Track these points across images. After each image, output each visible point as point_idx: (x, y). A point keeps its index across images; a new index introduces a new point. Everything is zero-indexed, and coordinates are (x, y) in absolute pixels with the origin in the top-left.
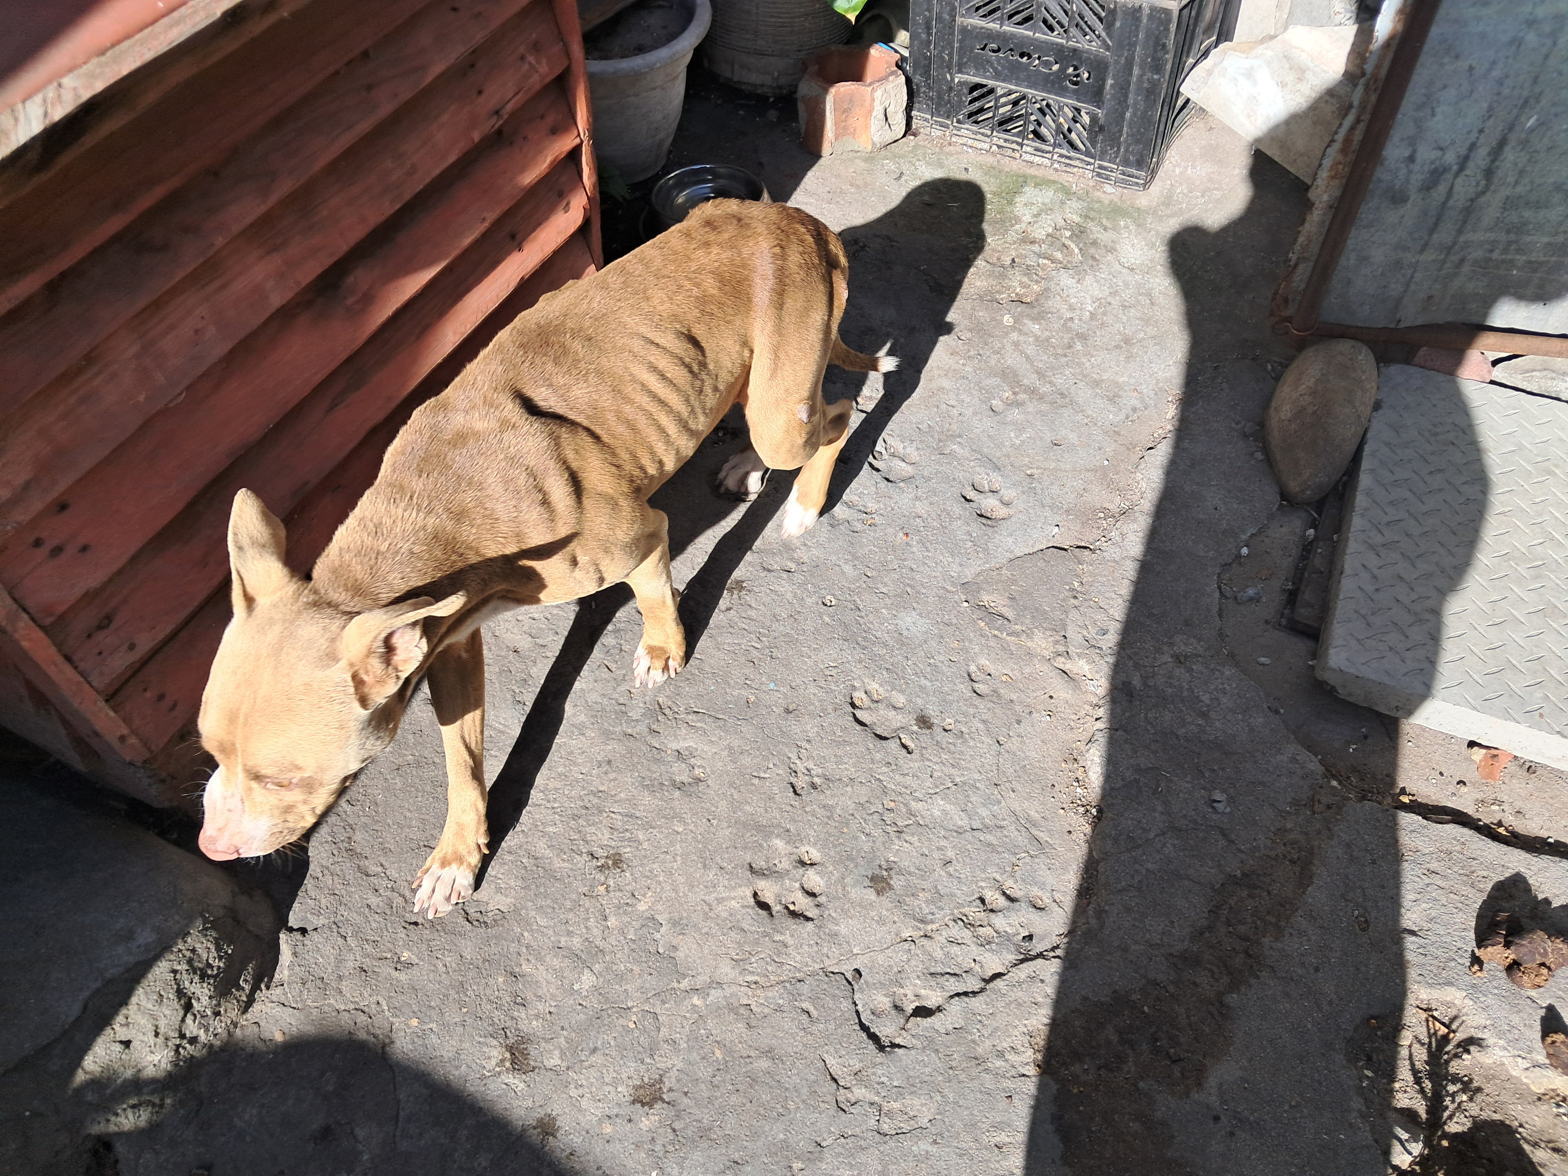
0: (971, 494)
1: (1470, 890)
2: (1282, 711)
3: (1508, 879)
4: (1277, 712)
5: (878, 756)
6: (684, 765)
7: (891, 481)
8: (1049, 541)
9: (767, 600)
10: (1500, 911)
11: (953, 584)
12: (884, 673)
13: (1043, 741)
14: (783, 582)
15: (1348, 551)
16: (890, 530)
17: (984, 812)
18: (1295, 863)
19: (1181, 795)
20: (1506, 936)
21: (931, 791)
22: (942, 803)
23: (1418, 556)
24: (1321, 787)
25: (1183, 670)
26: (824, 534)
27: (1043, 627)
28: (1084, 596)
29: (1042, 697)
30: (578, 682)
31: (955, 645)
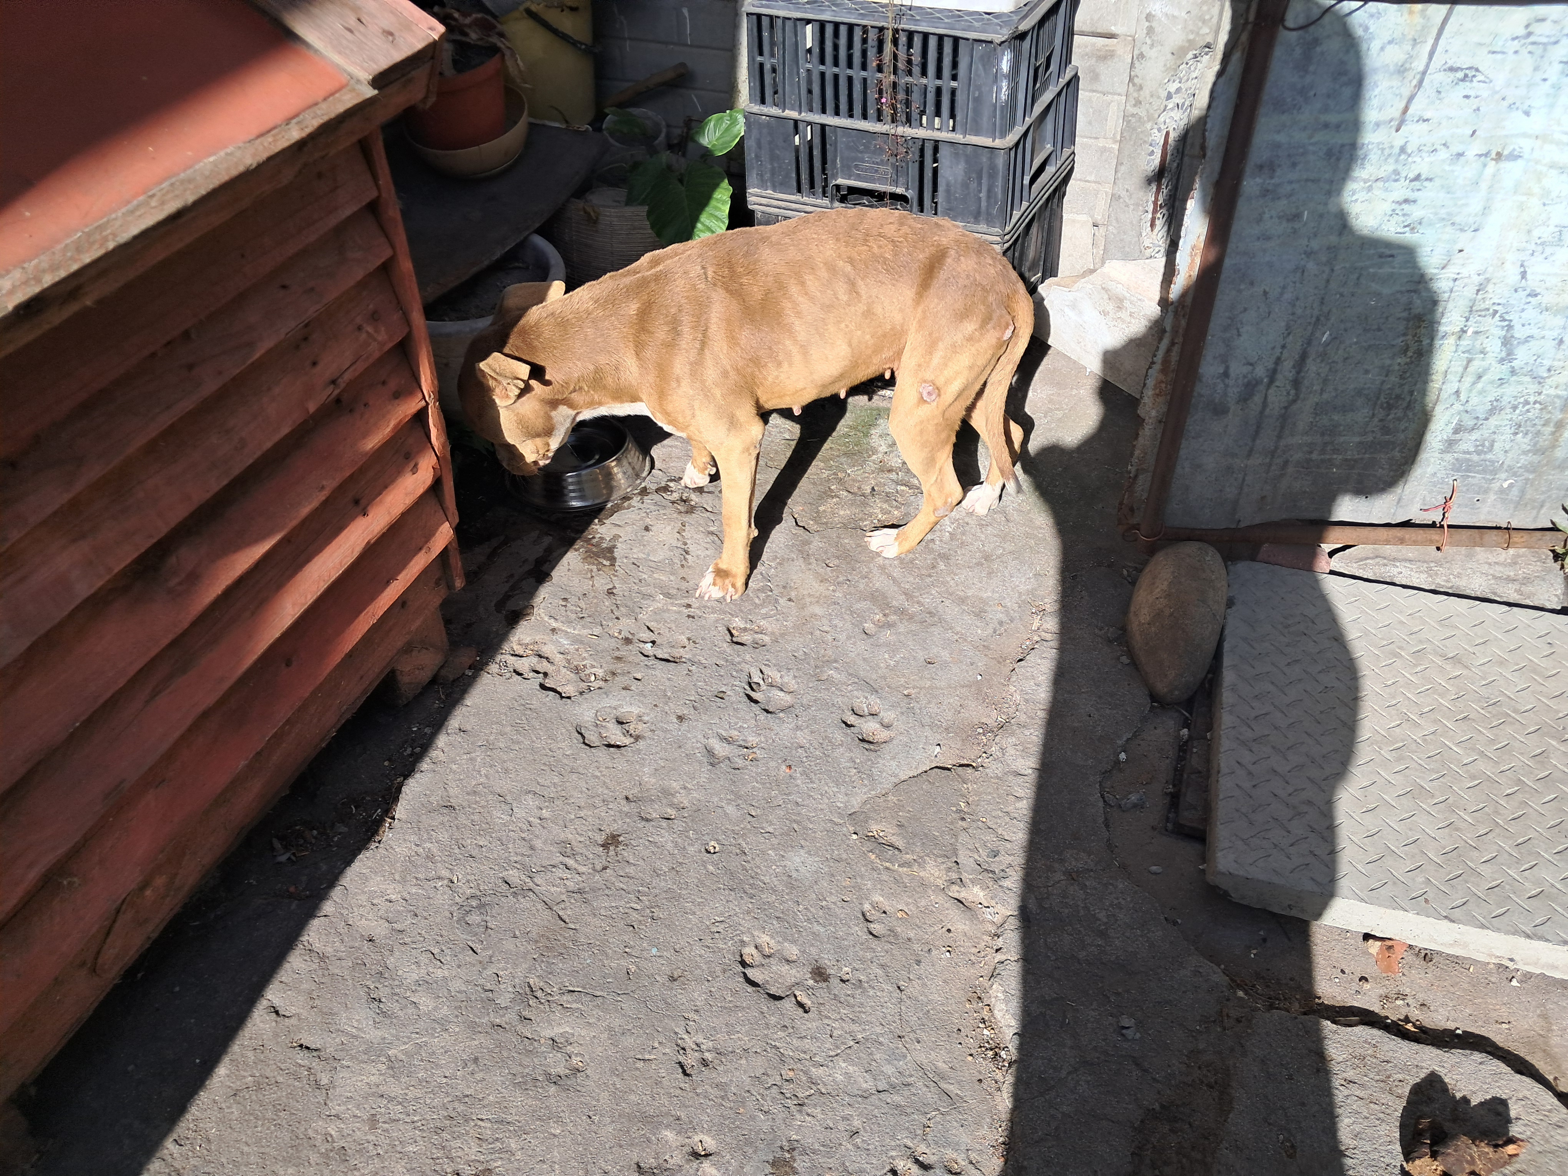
0: (851, 719)
1: (1389, 1097)
2: (1179, 921)
3: (1424, 1080)
4: (1175, 923)
5: (773, 1020)
6: (559, 1055)
7: (771, 713)
8: (932, 761)
9: (647, 853)
10: (1421, 1117)
11: (841, 816)
12: (775, 922)
13: (945, 981)
14: (662, 831)
15: (1222, 750)
16: (773, 764)
17: (889, 1070)
18: (1212, 1087)
19: (1089, 1025)
20: (1431, 1145)
21: (832, 1053)
22: (844, 1065)
23: (1288, 749)
24: (1228, 1000)
25: (1076, 888)
26: (704, 774)
27: (934, 854)
28: (971, 817)
29: (940, 932)
30: (440, 970)
31: (847, 882)
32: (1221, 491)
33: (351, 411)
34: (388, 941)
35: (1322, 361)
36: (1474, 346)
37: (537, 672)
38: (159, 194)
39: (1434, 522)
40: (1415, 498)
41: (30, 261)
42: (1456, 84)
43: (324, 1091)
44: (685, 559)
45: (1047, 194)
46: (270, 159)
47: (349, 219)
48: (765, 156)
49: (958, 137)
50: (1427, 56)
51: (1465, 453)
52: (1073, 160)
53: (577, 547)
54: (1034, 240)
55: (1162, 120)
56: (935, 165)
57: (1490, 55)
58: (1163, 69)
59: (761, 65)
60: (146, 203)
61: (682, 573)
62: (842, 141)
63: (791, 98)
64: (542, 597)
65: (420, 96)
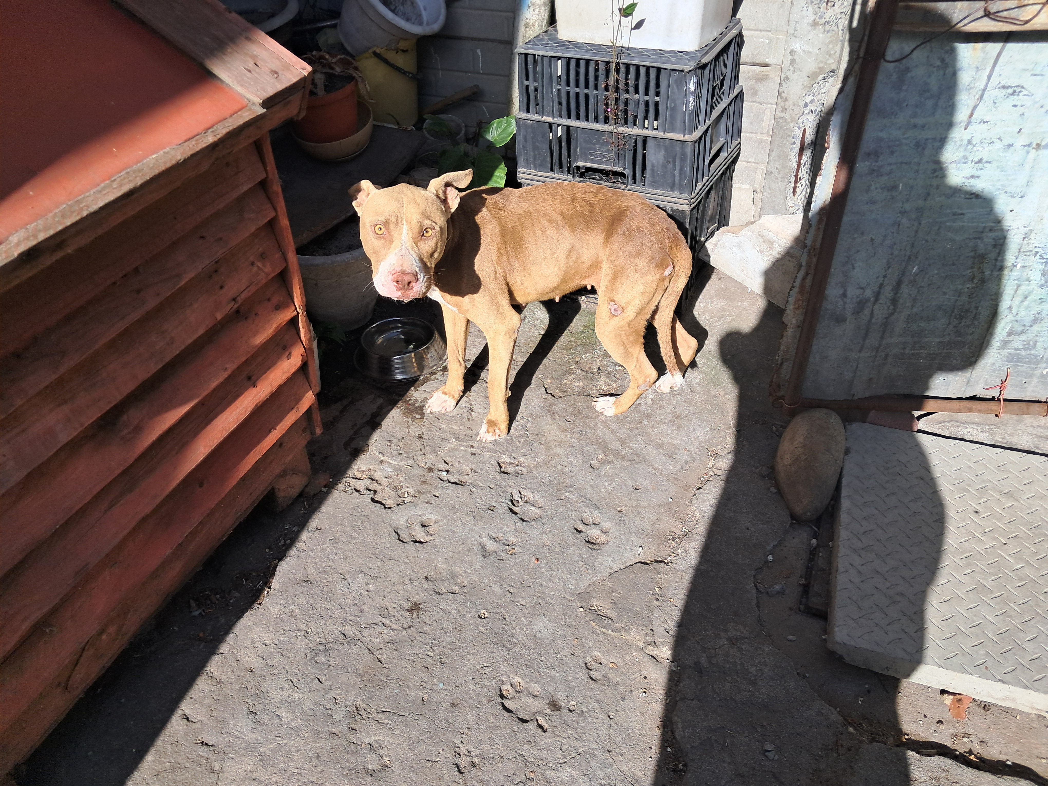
0: (581, 527)
2: (808, 675)
4: (804, 677)
5: (521, 736)
6: (374, 755)
7: (525, 521)
8: (636, 558)
9: (438, 617)
11: (572, 595)
12: (524, 668)
13: (642, 713)
14: (449, 602)
15: (840, 555)
16: (526, 557)
17: (600, 774)
19: (742, 748)
21: (561, 761)
22: (569, 770)
23: (887, 555)
24: (842, 734)
25: (735, 650)
26: (479, 562)
27: (636, 624)
28: (663, 598)
29: (639, 678)
30: (297, 693)
31: (575, 642)
32: (841, 374)
33: (246, 318)
34: (263, 672)
35: (913, 286)
36: (1021, 276)
37: (370, 490)
38: (119, 179)
39: (993, 397)
40: (980, 380)
41: (31, 224)
42: (1007, 97)
43: (216, 775)
44: (470, 414)
45: (721, 171)
46: (193, 155)
47: (246, 193)
48: (529, 147)
49: (660, 134)
50: (986, 78)
51: (1016, 349)
52: (740, 148)
53: (399, 406)
54: (712, 201)
55: (801, 121)
56: (645, 152)
57: (1032, 77)
58: (802, 87)
59: (528, 87)
60: (109, 186)
61: (468, 424)
62: (581, 136)
63: (547, 108)
64: (375, 439)
65: (295, 112)
